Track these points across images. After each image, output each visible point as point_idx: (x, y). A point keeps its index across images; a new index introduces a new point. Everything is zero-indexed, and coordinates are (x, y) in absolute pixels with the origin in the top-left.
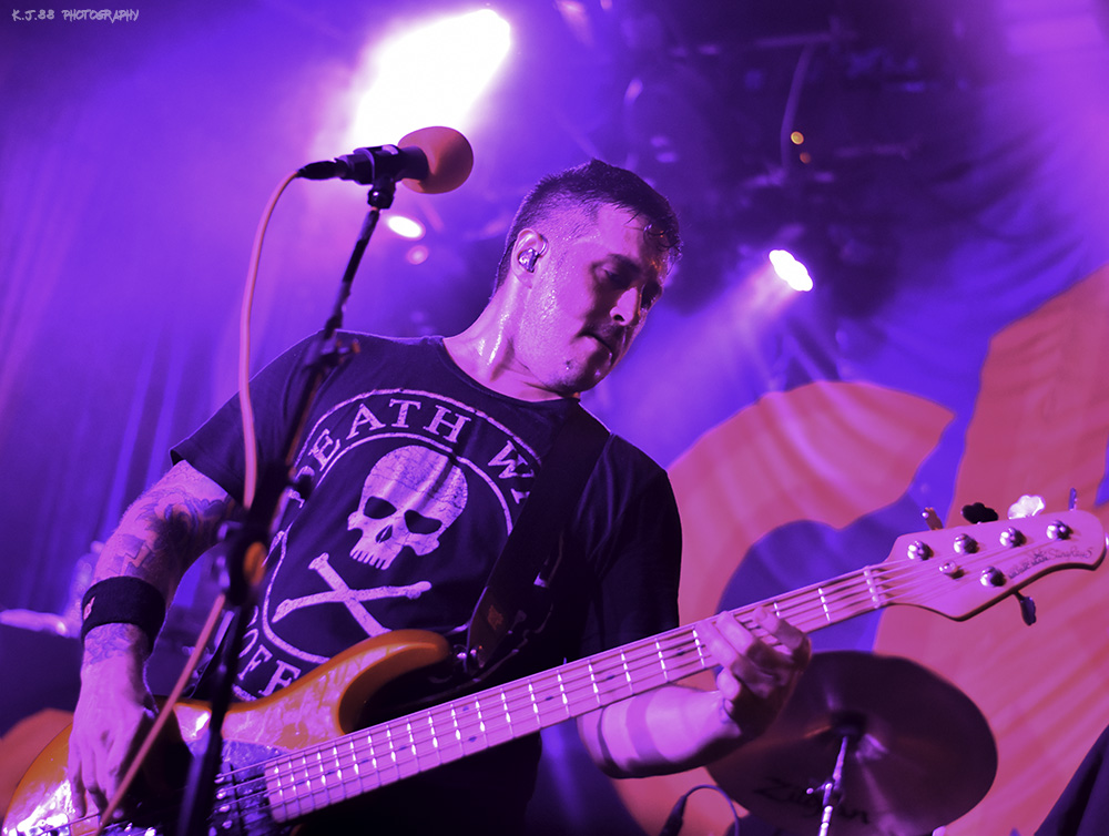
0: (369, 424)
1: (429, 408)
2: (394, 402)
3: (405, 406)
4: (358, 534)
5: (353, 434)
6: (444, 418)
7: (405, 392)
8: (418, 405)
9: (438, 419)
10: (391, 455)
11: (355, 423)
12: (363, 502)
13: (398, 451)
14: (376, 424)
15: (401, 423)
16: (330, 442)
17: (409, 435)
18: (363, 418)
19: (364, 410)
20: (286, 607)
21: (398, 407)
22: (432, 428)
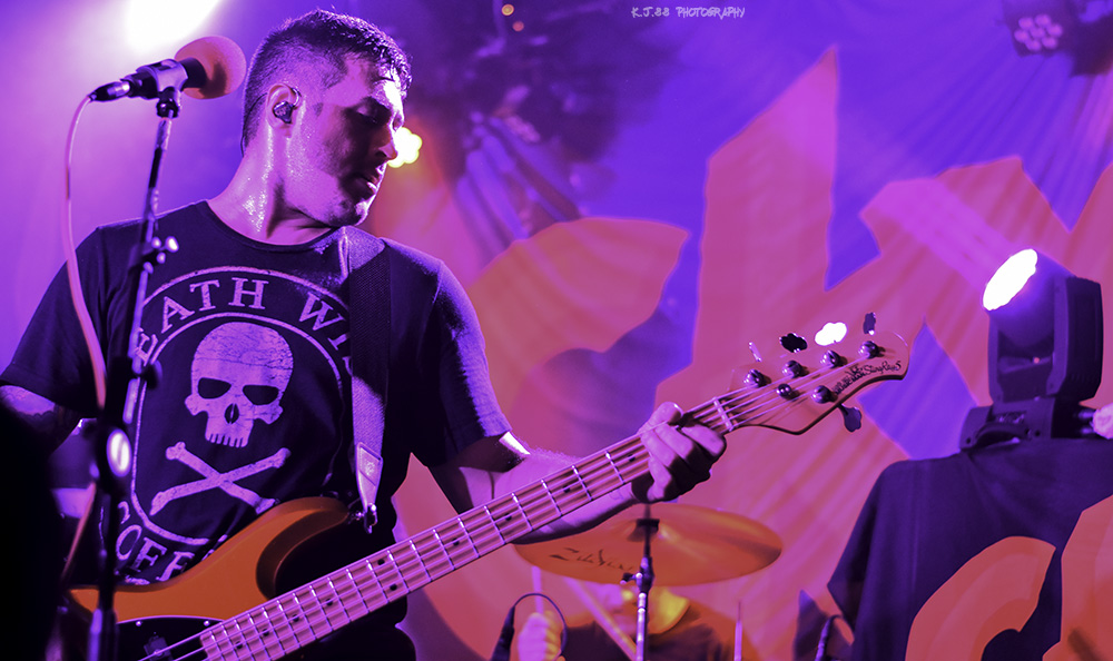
0: (178, 315)
1: (227, 282)
2: (193, 287)
3: (205, 288)
4: (204, 416)
5: (166, 327)
6: (244, 289)
7: (200, 273)
8: (216, 283)
9: (239, 291)
10: (209, 337)
11: (166, 317)
12: (195, 385)
13: (213, 333)
14: (186, 313)
15: (207, 305)
16: (146, 338)
17: (219, 315)
18: (170, 310)
19: (169, 302)
20: (160, 501)
21: (198, 290)
22: (237, 302)
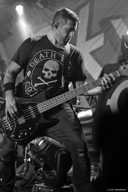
0: (42, 57)
1: (50, 53)
2: (45, 52)
3: (47, 53)
4: (44, 74)
5: (40, 59)
7: (46, 50)
9: (52, 55)
11: (40, 57)
12: (44, 69)
13: (47, 61)
14: (44, 57)
15: (47, 56)
16: (37, 60)
17: (49, 58)
18: (41, 56)
19: (41, 54)
22: (51, 56)
